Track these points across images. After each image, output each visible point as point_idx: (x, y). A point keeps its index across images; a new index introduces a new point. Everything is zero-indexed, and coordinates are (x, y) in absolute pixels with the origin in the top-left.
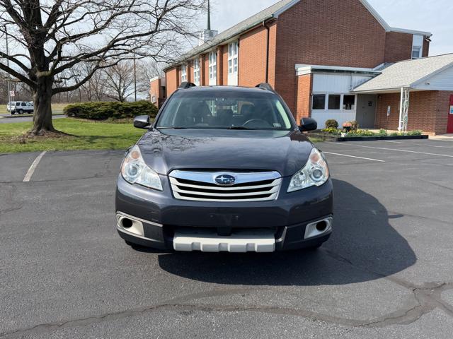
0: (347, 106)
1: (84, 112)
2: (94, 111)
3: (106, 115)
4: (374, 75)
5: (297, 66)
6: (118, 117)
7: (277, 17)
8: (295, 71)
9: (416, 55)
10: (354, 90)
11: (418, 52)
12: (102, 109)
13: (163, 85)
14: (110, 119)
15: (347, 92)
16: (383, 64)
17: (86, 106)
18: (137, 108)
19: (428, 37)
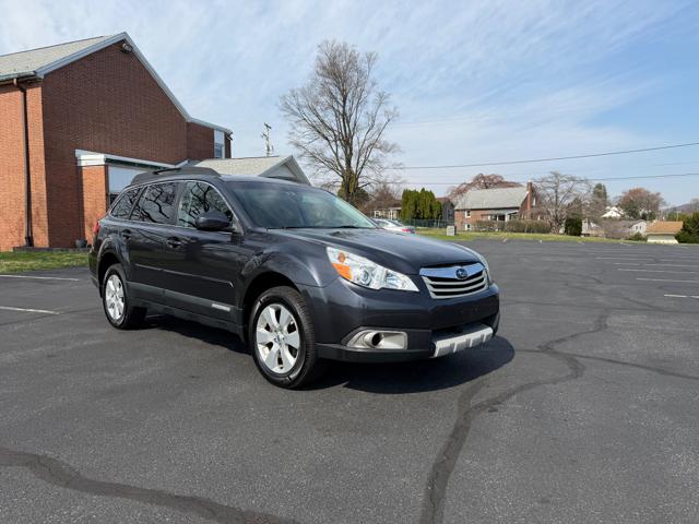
5: (78, 152)
7: (42, 77)
8: (76, 160)
11: (221, 151)
16: (186, 162)
19: (229, 136)
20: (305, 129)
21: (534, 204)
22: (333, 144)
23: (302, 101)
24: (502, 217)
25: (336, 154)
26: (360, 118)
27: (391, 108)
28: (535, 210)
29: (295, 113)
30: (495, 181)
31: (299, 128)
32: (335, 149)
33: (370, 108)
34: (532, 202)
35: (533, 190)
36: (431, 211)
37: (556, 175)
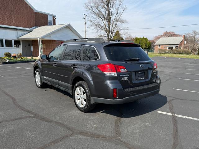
0: (16, 46)
4: (29, 32)
9: (50, 24)
10: (19, 38)
11: (51, 23)
15: (16, 39)
16: (35, 27)
19: (55, 17)
20: (94, 15)
21: (185, 43)
22: (104, 20)
23: (93, 5)
24: (172, 48)
25: (105, 24)
26: (113, 10)
27: (124, 6)
28: (186, 45)
29: (90, 9)
30: (172, 34)
31: (91, 15)
32: (104, 23)
33: (117, 6)
34: (184, 42)
35: (185, 38)
36: (146, 45)
37: (195, 32)
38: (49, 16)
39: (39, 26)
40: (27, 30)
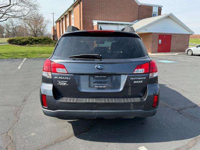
1: (15, 42)
2: (20, 41)
3: (26, 43)
6: (31, 44)
8: (93, 24)
11: (156, 14)
12: (24, 40)
13: (55, 29)
14: (27, 45)
16: (137, 20)
17: (17, 39)
18: (41, 40)
19: (161, 8)
38: (154, 8)
39: (142, 19)
40: (127, 24)
